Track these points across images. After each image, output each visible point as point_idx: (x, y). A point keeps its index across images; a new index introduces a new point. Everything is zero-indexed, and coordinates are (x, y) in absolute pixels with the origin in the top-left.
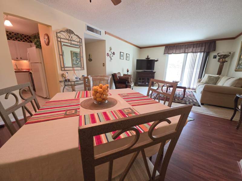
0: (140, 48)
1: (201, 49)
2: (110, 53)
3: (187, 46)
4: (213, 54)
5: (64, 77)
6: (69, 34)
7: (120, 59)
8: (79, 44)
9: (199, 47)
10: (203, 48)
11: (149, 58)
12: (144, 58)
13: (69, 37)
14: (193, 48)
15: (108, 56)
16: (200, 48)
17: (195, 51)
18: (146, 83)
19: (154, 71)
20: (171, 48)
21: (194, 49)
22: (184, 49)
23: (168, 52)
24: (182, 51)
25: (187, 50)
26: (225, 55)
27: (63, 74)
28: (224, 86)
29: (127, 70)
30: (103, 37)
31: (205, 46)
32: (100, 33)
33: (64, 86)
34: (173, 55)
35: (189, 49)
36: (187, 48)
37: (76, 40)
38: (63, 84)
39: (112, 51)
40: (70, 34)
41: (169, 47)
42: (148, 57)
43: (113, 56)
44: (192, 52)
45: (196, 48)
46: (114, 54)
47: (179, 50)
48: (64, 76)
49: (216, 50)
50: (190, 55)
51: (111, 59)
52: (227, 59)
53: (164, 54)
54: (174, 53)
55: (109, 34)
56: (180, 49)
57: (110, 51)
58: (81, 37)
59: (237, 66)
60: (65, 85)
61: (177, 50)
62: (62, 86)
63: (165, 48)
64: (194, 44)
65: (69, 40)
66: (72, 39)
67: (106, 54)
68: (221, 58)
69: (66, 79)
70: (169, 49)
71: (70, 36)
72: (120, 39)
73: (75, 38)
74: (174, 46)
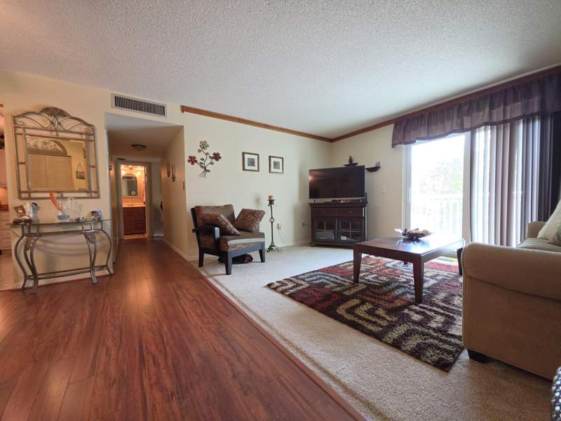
0: (330, 140)
1: (527, 106)
2: (201, 157)
3: (467, 107)
6: (51, 117)
7: (244, 169)
8: (84, 136)
9: (515, 100)
11: (355, 164)
13: (52, 123)
14: (492, 108)
15: (193, 164)
16: (519, 103)
17: (501, 119)
20: (411, 125)
21: (494, 111)
22: (455, 119)
23: (404, 136)
25: (469, 118)
31: (542, 93)
32: (162, 110)
35: (474, 114)
36: (469, 113)
37: (74, 130)
39: (210, 151)
40: (55, 116)
42: (351, 160)
43: (211, 163)
45: (505, 104)
46: (216, 157)
51: (206, 170)
53: (394, 145)
56: (443, 122)
57: (200, 151)
58: (90, 123)
61: (433, 127)
63: (395, 127)
65: (50, 131)
66: (60, 128)
67: (186, 158)
70: (405, 128)
71: (55, 121)
73: (69, 124)
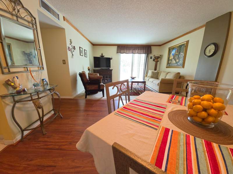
0: (94, 45)
1: (143, 51)
2: (71, 47)
4: (150, 55)
5: (12, 86)
6: (13, 4)
7: (80, 55)
8: (31, 25)
9: (142, 50)
10: (145, 50)
11: (104, 56)
12: (98, 55)
13: (14, 9)
14: (138, 50)
15: (69, 50)
18: (105, 81)
19: (111, 69)
20: (122, 48)
23: (120, 51)
24: (131, 51)
26: (158, 57)
27: (9, 80)
28: (166, 78)
29: (88, 68)
30: (62, 23)
31: (145, 49)
32: (58, 16)
33: (12, 105)
34: (124, 54)
35: (135, 50)
37: (26, 18)
38: (9, 101)
39: (73, 45)
40: (15, 4)
41: (120, 47)
42: (102, 54)
43: (74, 51)
44: (138, 53)
46: (74, 48)
47: (128, 51)
48: (12, 84)
49: (152, 53)
50: (136, 55)
51: (73, 55)
52: (159, 60)
53: (117, 53)
54: (125, 53)
55: (68, 21)
57: (70, 44)
59: (167, 64)
60: (15, 102)
61: (130, 51)
62: (8, 105)
63: (118, 48)
64: (138, 47)
65: (12, 15)
66: (18, 14)
67: (67, 48)
68: (156, 59)
69: (18, 89)
70: (121, 48)
71: (16, 7)
72: (78, 30)
73: (23, 13)
74: (125, 47)
